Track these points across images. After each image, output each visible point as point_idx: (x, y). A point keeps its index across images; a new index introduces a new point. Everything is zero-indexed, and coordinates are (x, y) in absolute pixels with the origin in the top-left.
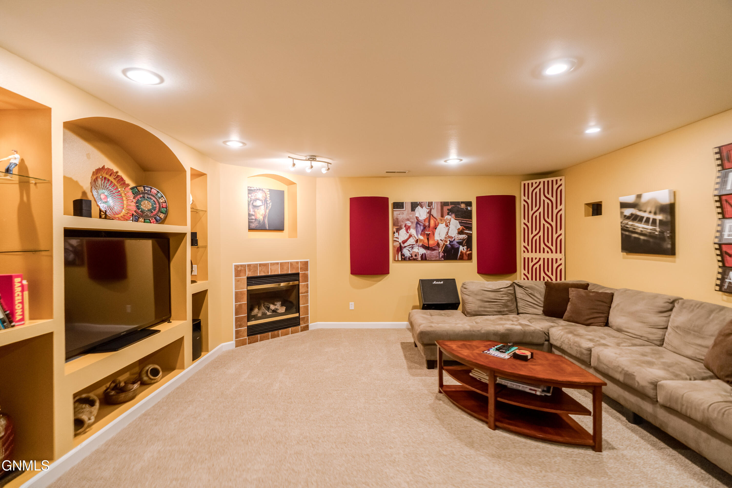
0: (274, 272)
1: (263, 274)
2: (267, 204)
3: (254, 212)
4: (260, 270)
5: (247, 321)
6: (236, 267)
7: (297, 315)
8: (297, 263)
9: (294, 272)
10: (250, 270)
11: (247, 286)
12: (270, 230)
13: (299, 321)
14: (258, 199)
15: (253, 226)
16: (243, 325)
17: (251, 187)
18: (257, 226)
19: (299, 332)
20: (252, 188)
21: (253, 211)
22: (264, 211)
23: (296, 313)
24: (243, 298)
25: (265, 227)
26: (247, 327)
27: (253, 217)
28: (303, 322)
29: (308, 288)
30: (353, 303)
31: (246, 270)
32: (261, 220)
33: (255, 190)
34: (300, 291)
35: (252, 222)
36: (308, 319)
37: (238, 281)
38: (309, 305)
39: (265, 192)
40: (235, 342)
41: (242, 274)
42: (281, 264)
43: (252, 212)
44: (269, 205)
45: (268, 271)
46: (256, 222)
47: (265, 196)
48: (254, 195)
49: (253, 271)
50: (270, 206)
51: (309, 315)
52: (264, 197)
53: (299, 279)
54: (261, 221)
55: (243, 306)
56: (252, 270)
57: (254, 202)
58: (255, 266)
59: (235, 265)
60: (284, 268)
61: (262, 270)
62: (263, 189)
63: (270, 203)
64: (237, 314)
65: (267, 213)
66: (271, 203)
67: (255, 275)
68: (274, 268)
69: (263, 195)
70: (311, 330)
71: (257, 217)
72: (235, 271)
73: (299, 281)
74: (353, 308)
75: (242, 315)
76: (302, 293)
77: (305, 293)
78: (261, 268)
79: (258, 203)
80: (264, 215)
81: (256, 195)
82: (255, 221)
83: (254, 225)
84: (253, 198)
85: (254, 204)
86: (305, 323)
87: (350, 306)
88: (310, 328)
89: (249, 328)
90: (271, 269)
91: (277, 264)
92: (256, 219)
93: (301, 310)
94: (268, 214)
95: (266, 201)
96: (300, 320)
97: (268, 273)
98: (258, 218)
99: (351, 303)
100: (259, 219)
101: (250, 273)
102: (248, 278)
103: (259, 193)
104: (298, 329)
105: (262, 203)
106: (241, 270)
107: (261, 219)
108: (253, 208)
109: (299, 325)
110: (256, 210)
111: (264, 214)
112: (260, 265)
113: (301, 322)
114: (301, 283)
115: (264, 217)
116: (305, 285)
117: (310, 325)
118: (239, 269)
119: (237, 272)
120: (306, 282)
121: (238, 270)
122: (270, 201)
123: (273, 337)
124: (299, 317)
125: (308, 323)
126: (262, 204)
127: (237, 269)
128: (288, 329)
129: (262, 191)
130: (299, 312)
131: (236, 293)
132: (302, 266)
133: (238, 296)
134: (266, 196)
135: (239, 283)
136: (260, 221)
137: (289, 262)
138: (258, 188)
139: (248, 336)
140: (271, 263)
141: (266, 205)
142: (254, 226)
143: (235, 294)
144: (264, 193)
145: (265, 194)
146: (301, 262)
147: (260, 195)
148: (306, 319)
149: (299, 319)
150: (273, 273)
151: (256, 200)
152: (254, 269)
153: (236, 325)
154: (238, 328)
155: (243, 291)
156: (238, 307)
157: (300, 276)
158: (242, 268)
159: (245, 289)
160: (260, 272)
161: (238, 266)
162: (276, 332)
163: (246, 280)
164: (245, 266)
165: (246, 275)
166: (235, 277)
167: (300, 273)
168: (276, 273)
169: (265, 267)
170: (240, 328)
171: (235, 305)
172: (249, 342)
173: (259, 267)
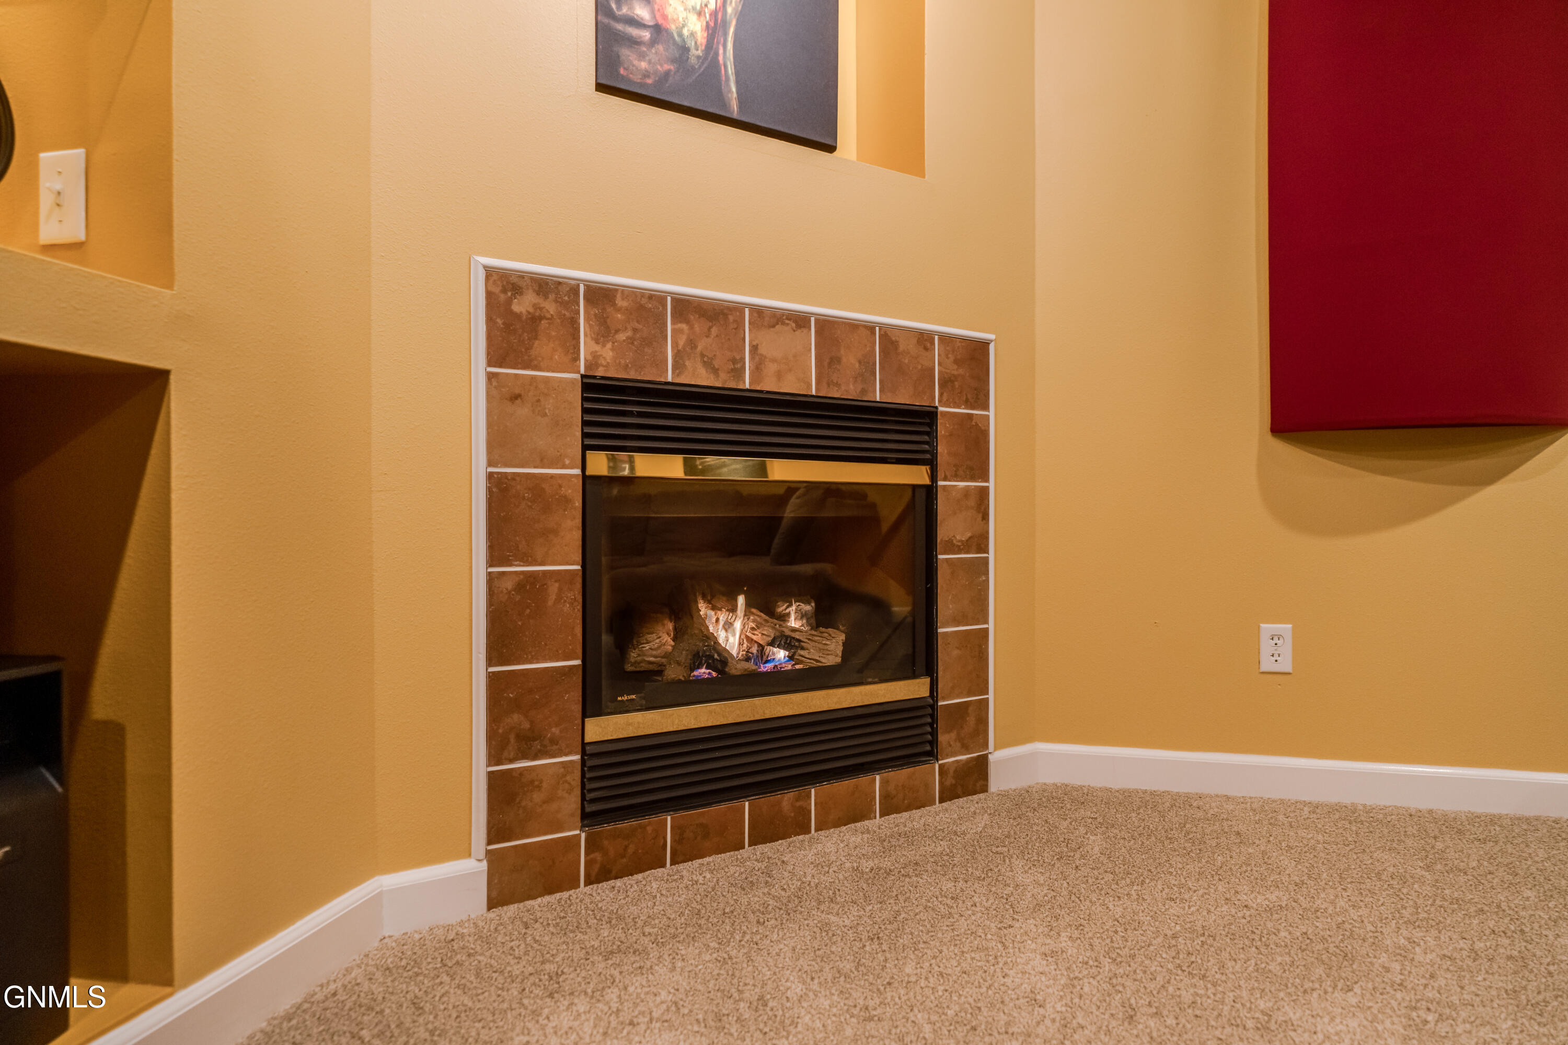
0: (779, 376)
1: (700, 375)
4: (681, 343)
5: (578, 709)
6: (496, 290)
7: (917, 688)
8: (924, 339)
9: (903, 397)
10: (604, 331)
11: (585, 448)
13: (934, 733)
15: (638, 68)
16: (551, 741)
18: (665, 76)
19: (932, 803)
23: (914, 676)
24: (555, 532)
25: (725, 105)
26: (577, 757)
27: (641, 12)
28: (953, 735)
29: (985, 517)
30: (1285, 628)
31: (574, 323)
32: (691, 43)
34: (943, 533)
35: (630, 41)
36: (983, 721)
37: (515, 398)
38: (991, 626)
40: (484, 865)
41: (542, 348)
42: (826, 326)
45: (734, 361)
46: (660, 47)
49: (631, 340)
51: (991, 696)
53: (934, 455)
54: (695, 50)
55: (551, 589)
56: (622, 337)
58: (641, 307)
59: (490, 272)
60: (838, 359)
61: (692, 343)
64: (500, 648)
65: (729, 10)
67: (648, 375)
68: (772, 344)
70: (1004, 795)
71: (665, 17)
72: (490, 320)
73: (932, 463)
74: (1285, 664)
75: (545, 661)
76: (951, 547)
77: (966, 547)
78: (684, 326)
80: (714, 15)
82: (653, 42)
83: (641, 65)
86: (966, 749)
87: (1266, 647)
88: (998, 782)
89: (590, 763)
90: (754, 349)
91: (800, 321)
92: (657, 30)
93: (946, 656)
94: (741, 20)
96: (941, 724)
97: (738, 373)
98: (672, 27)
99: (1267, 628)
100: (680, 34)
101: (607, 353)
102: (593, 387)
104: (928, 787)
106: (534, 319)
107: (692, 34)
109: (932, 754)
111: (712, 5)
112: (682, 306)
113: (943, 738)
114: (945, 479)
115: (712, 34)
116: (967, 490)
117: (997, 756)
118: (522, 305)
119: (507, 326)
120: (973, 479)
121: (518, 316)
124: (934, 707)
125: (986, 745)
127: (509, 302)
128: (863, 780)
130: (930, 670)
131: (500, 489)
132: (954, 370)
133: (510, 513)
135: (522, 411)
136: (684, 50)
137: (870, 328)
139: (588, 818)
140: (758, 312)
142: (647, 74)
143: (489, 491)
146: (946, 339)
148: (971, 720)
149: (934, 717)
150: (769, 385)
152: (635, 330)
153: (491, 735)
154: (511, 761)
155: (552, 476)
156: (518, 598)
157: (942, 428)
158: (550, 307)
159: (564, 467)
160: (677, 355)
161: (514, 279)
162: (786, 799)
163: (575, 397)
164: (575, 290)
165: (577, 359)
166: (490, 364)
167: (942, 412)
168: (789, 386)
169: (714, 331)
170: (525, 757)
171: (491, 578)
172: (596, 868)
173: (673, 323)
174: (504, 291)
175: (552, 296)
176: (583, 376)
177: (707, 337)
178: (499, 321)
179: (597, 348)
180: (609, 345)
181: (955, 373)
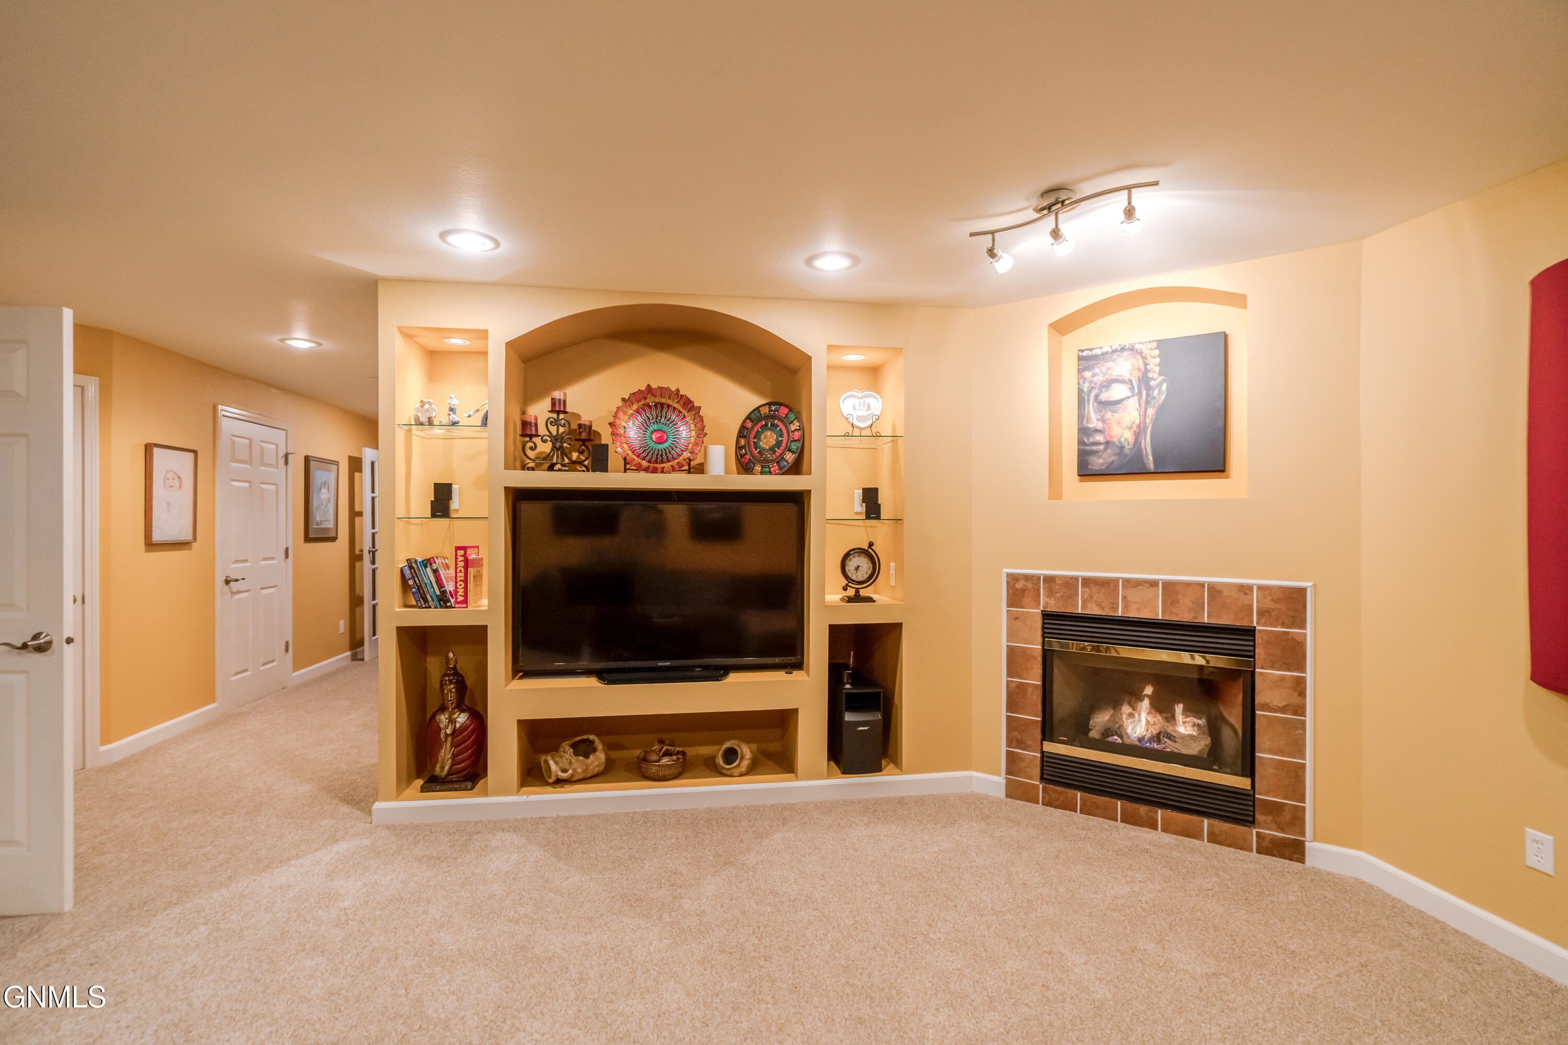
0: (1139, 610)
1: (1094, 610)
2: (1149, 388)
3: (1103, 420)
4: (1086, 595)
5: (1039, 737)
6: (1010, 581)
7: (1243, 782)
8: (1246, 590)
9: (1227, 620)
10: (1051, 593)
11: (1043, 637)
12: (1159, 472)
13: (1254, 812)
14: (1116, 381)
15: (1098, 463)
16: (1029, 746)
17: (1091, 350)
18: (1113, 462)
19: (1249, 849)
20: (1098, 352)
21: (1098, 420)
22: (1136, 413)
23: (1240, 775)
24: (1032, 669)
25: (1144, 466)
26: (1039, 755)
27: (1099, 438)
28: (1270, 818)
29: (1303, 694)
30: (1548, 838)
31: (1038, 590)
32: (1126, 444)
33: (1107, 353)
34: (1262, 699)
35: (1094, 453)
36: (1300, 819)
37: (1016, 619)
38: (1308, 763)
39: (1141, 353)
40: (1004, 781)
41: (1026, 600)
42: (1168, 586)
43: (1094, 423)
44: (1156, 392)
45: (1113, 604)
46: (1109, 451)
47: (1142, 367)
48: (1103, 368)
49: (1062, 597)
50: (1159, 393)
51: (1308, 805)
52: (1139, 370)
53: (1253, 652)
54: (1128, 447)
55: (1030, 690)
56: (1058, 595)
57: (1101, 392)
58: (1067, 583)
59: (1008, 575)
60: (1178, 602)
61: (1091, 597)
62: (1137, 346)
63: (1160, 385)
64: (1011, 706)
65: (1148, 420)
66: (1164, 386)
67: (1069, 610)
68: (1135, 595)
69: (1136, 364)
71: (1111, 436)
72: (1008, 591)
73: (1252, 657)
75: (1028, 716)
76: (1269, 709)
77: (1283, 710)
78: (1087, 590)
79: (1118, 392)
80: (1139, 426)
81: (1109, 369)
82: (1105, 449)
83: (1101, 461)
84: (1099, 379)
85: (1104, 397)
86: (1285, 830)
88: (1314, 861)
89: (1047, 759)
90: (1124, 598)
91: (1153, 584)
92: (1107, 443)
93: (1264, 770)
94: (1155, 423)
95: (1144, 379)
96: (1259, 809)
97: (1116, 609)
98: (1115, 440)
99: (1532, 833)
100: (1119, 441)
101: (1052, 602)
102: (1046, 615)
103: (1121, 361)
104: (1246, 840)
105: (1132, 388)
106: (1023, 591)
107: (1126, 440)
108: (1098, 411)
109: (1251, 824)
110: (1109, 415)
111: (1138, 422)
112: (1087, 581)
113: (1259, 817)
114: (1262, 668)
115: (1138, 435)
116: (1283, 677)
117: (1314, 845)
118: (1019, 586)
119: (1014, 593)
120: (1291, 671)
121: (1018, 589)
122: (1162, 378)
123: (1129, 819)
124: (1253, 797)
125: (1303, 835)
126: (1130, 394)
127: (1014, 585)
128: (1197, 818)
129: (1130, 352)
130: (1251, 775)
131: (1011, 651)
132: (1270, 605)
133: (1015, 661)
134: (1146, 364)
135: (1018, 624)
136: (1122, 447)
137: (1202, 585)
138: (1114, 347)
139: (1043, 780)
140: (1127, 582)
141: (1144, 393)
142: (1102, 464)
143: (1007, 651)
144: (1138, 356)
145: (1144, 358)
146: (1264, 588)
147: (1123, 367)
148: (1287, 815)
149: (1254, 802)
150: (1133, 614)
151: (1109, 384)
152: (1064, 592)
153: (1007, 737)
154: (1014, 748)
155: (1030, 648)
156: (1017, 691)
157: (1259, 639)
158: (1029, 585)
159: (1034, 645)
160: (1084, 602)
161: (1016, 576)
162: (1143, 809)
163: (1039, 619)
164: (1039, 578)
165: (1039, 604)
166: (1007, 607)
167: (1259, 630)
168: (1145, 614)
169: (1103, 590)
170: (1019, 748)
171: (1008, 682)
172: (1046, 800)
173: (1082, 588)
174: (1013, 580)
175: (1030, 581)
176: (1042, 611)
177: (1099, 593)
178: (1011, 592)
179: (1048, 600)
180: (1053, 599)
181: (1272, 607)
